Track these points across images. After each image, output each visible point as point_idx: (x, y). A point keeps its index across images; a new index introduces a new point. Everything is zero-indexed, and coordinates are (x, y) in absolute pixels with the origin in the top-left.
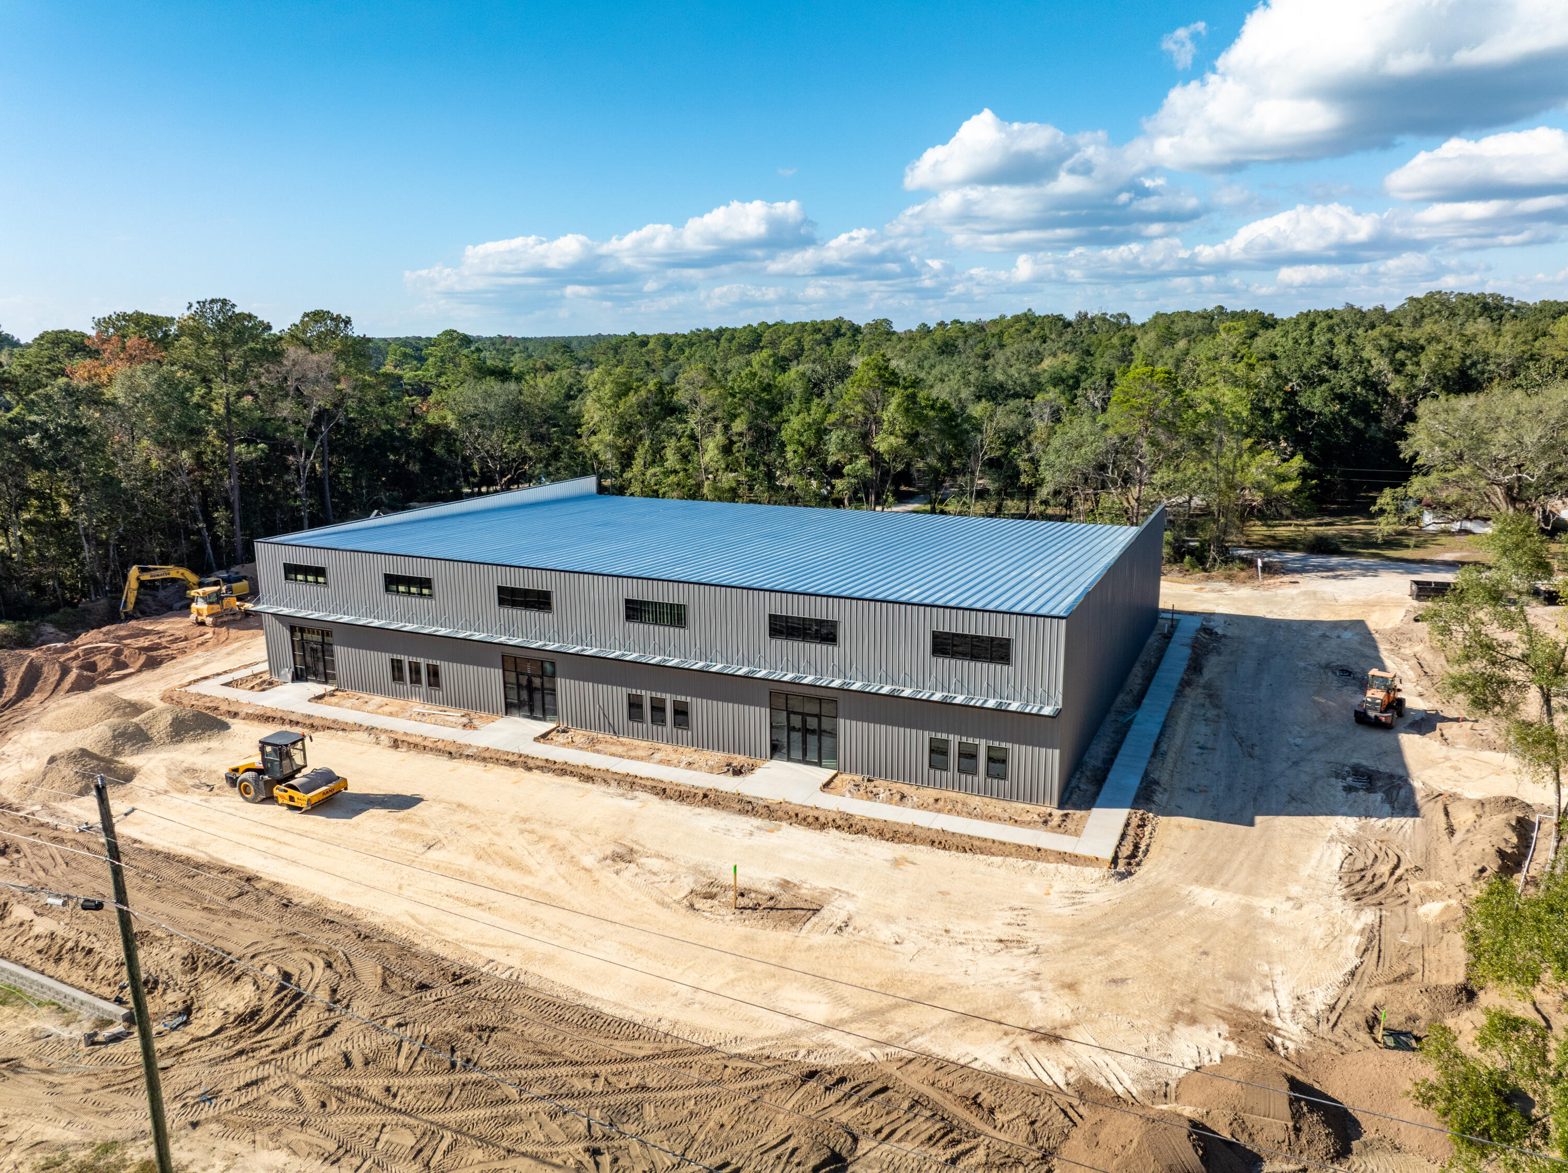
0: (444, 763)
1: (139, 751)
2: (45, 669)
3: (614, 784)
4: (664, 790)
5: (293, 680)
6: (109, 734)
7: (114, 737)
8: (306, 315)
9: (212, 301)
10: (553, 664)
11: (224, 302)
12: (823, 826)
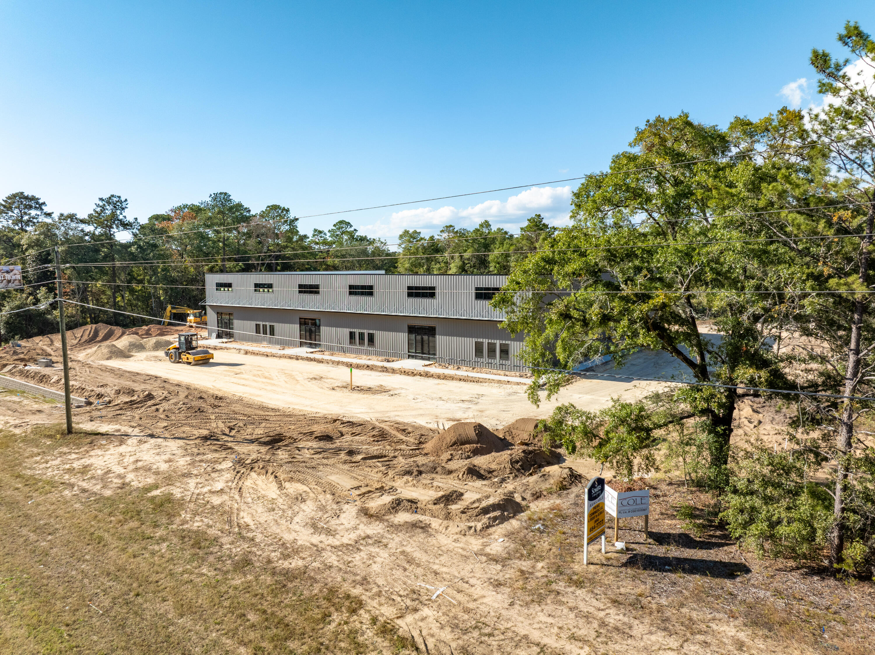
0: (264, 358)
1: (139, 352)
2: (116, 332)
3: (331, 363)
4: (351, 365)
5: (217, 338)
6: (128, 344)
7: (130, 345)
8: (268, 207)
9: (221, 193)
10: (320, 320)
11: (226, 194)
12: (415, 375)
